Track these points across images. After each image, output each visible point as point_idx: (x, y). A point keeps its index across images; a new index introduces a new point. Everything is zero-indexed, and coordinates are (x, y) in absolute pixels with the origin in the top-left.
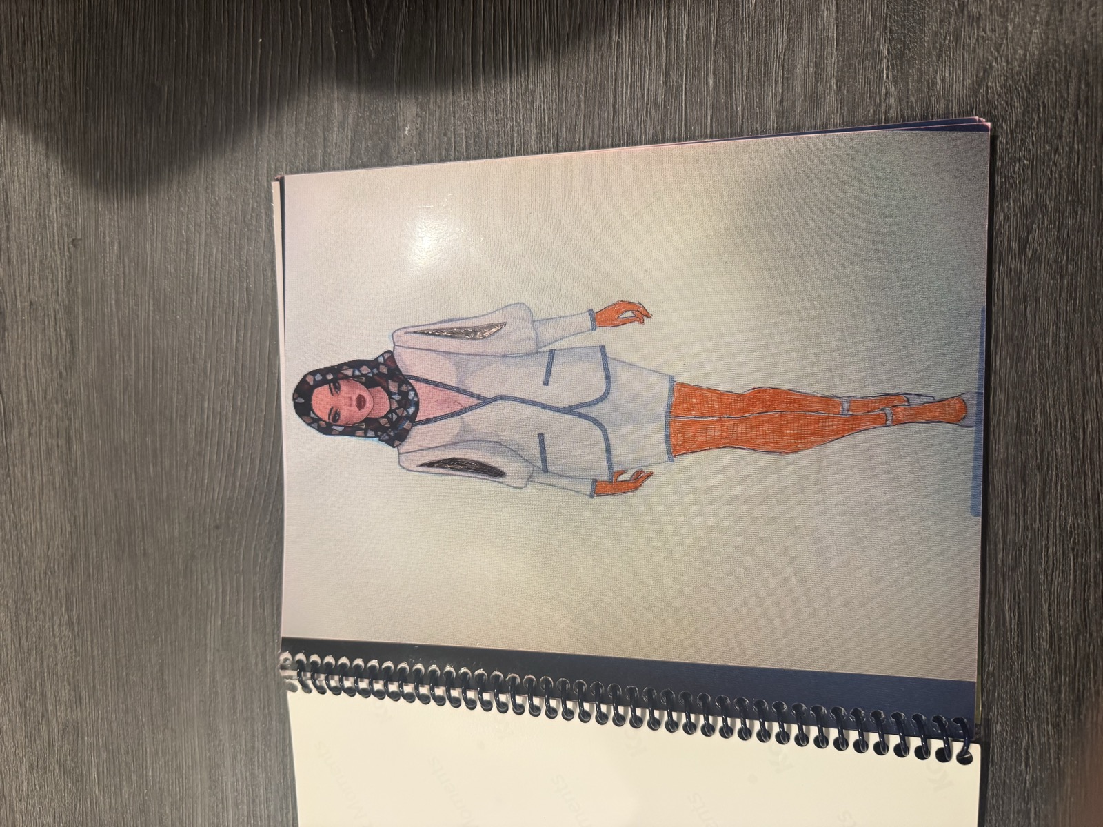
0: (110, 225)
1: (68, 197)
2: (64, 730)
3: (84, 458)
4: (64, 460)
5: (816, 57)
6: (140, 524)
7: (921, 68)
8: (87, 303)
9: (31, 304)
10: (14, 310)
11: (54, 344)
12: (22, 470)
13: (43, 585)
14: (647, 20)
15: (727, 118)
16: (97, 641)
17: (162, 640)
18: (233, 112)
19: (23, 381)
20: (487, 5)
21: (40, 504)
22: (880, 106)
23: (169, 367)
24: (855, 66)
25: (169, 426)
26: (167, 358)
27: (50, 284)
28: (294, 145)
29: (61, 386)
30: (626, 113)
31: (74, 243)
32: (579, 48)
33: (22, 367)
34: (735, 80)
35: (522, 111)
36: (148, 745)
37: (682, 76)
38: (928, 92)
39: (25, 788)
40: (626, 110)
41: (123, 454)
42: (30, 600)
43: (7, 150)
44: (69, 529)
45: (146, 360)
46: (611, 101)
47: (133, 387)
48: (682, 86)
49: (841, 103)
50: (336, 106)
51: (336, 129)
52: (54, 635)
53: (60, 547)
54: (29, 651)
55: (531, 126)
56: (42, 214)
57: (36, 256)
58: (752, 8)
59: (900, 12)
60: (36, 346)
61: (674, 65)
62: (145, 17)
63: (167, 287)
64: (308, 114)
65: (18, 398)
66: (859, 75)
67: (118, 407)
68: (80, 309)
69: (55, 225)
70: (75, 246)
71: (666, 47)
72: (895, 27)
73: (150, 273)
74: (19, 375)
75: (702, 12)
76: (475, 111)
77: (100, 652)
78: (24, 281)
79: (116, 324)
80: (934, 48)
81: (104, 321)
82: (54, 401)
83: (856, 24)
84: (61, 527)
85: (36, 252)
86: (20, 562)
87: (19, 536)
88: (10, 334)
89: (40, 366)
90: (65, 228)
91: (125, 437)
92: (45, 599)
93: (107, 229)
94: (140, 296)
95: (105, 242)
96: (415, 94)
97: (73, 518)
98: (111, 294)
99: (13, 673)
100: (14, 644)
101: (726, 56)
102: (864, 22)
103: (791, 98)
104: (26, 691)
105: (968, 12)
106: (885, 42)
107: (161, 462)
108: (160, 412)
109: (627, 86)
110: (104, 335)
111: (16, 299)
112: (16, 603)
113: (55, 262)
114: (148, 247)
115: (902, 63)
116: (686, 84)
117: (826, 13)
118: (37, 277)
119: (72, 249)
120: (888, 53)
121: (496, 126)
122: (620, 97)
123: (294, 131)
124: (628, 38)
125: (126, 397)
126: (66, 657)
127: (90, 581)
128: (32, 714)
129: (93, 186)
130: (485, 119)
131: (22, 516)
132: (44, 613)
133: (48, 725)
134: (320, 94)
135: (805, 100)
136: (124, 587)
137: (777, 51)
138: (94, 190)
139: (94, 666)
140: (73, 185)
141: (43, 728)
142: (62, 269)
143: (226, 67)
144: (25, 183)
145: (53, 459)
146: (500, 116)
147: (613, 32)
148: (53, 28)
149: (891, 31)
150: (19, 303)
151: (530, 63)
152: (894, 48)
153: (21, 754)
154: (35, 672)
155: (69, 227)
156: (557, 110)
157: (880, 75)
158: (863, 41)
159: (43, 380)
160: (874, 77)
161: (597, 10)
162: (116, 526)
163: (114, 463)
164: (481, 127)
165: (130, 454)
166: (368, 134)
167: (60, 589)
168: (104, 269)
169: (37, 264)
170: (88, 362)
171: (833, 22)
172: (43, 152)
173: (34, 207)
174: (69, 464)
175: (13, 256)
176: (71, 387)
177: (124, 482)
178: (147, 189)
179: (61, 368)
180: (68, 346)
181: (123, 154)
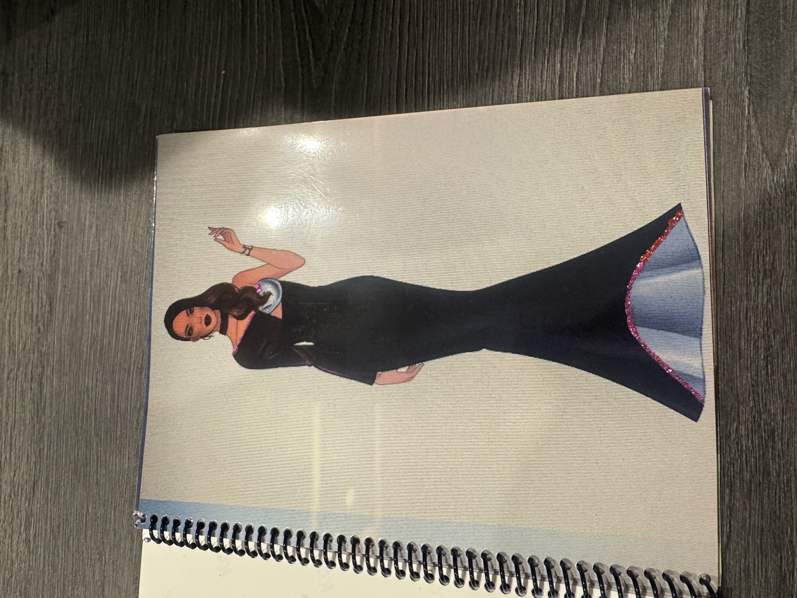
0: (90, 211)
1: (58, 188)
3: (52, 400)
4: (36, 400)
7: (778, 106)
8: (66, 272)
9: (20, 272)
10: (5, 276)
11: (35, 305)
13: (7, 506)
14: (543, 64)
17: (105, 560)
19: (7, 333)
21: (11, 436)
22: (742, 136)
23: (130, 329)
24: (721, 104)
25: (126, 377)
26: (129, 320)
27: (37, 257)
29: (39, 339)
31: (60, 225)
32: (486, 85)
33: (7, 324)
41: (86, 398)
45: (112, 321)
47: (99, 343)
53: (25, 474)
56: (35, 202)
57: (27, 234)
59: (759, 61)
60: (20, 306)
67: (84, 359)
68: (60, 278)
69: (45, 210)
70: (60, 227)
72: (755, 73)
73: (120, 251)
77: (50, 567)
78: (16, 253)
79: (89, 291)
81: (79, 288)
82: (32, 352)
83: (721, 71)
84: (27, 458)
85: (27, 231)
89: (22, 322)
90: (53, 213)
91: (88, 384)
93: (88, 214)
94: (110, 269)
95: (85, 225)
97: (38, 450)
98: (86, 267)
102: (728, 69)
106: (746, 85)
107: (118, 406)
108: (120, 364)
110: (78, 300)
111: (8, 267)
113: (43, 239)
114: (120, 230)
115: (761, 102)
117: (695, 61)
118: (26, 251)
119: (57, 230)
120: (749, 93)
125: (92, 352)
126: (21, 571)
127: (47, 504)
129: (79, 181)
134: (270, 115)
138: (79, 183)
139: (44, 579)
140: (62, 178)
142: (47, 245)
143: (194, 91)
144: (23, 176)
145: (26, 399)
147: (515, 73)
149: (751, 76)
150: (9, 270)
151: (445, 95)
152: (755, 90)
155: (56, 211)
157: (742, 111)
158: (728, 84)
159: (24, 334)
160: (737, 113)
163: (77, 405)
165: (92, 398)
168: (83, 246)
169: (27, 240)
170: (63, 321)
171: (701, 68)
172: (41, 153)
173: (29, 195)
174: (39, 404)
175: (9, 232)
176: (47, 341)
177: (85, 421)
178: (123, 183)
179: (40, 324)
180: (47, 307)
181: (106, 156)
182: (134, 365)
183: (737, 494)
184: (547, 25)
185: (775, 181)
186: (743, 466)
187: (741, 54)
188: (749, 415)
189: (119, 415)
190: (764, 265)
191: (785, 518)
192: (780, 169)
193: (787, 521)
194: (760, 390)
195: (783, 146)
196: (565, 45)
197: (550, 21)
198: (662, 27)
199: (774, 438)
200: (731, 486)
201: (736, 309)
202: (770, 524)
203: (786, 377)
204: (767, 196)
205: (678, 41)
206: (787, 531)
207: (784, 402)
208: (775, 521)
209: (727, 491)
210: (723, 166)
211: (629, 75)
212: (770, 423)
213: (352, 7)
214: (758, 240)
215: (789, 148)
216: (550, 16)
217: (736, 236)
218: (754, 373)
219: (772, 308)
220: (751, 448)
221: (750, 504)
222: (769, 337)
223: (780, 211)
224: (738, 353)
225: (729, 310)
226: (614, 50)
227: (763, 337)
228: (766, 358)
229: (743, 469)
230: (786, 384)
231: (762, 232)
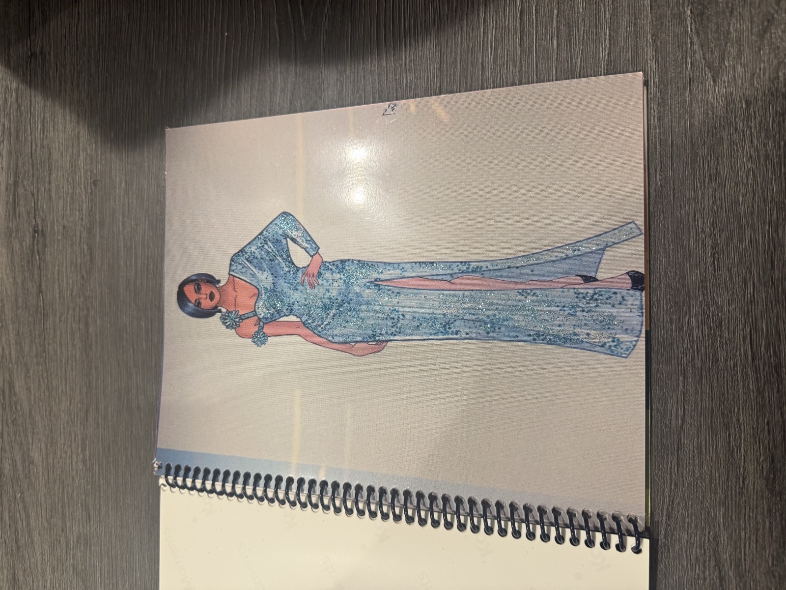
0: (119, 169)
1: (92, 151)
2: (77, 542)
3: (97, 337)
4: (83, 339)
5: (635, 20)
6: (135, 385)
7: (717, 22)
8: (102, 225)
9: (64, 227)
10: (52, 232)
11: (79, 256)
12: (54, 347)
13: (66, 432)
15: (568, 68)
16: (103, 473)
17: (149, 473)
18: (206, 85)
19: (57, 283)
21: (66, 371)
22: (686, 52)
23: (158, 270)
24: (666, 24)
25: (157, 313)
26: (157, 262)
27: (78, 213)
28: (249, 106)
29: (83, 285)
30: (491, 69)
31: (95, 183)
32: (455, 24)
33: (56, 272)
34: (573, 40)
35: (413, 72)
36: (137, 554)
37: (533, 39)
38: (724, 40)
39: (48, 585)
40: (492, 66)
41: (125, 334)
42: (56, 443)
43: (51, 120)
44: (85, 389)
45: (142, 265)
46: (480, 61)
47: (133, 285)
48: (533, 47)
49: (656, 52)
50: (279, 77)
51: (279, 93)
52: (72, 469)
53: (79, 403)
54: (54, 482)
55: (420, 83)
56: (73, 165)
57: (68, 194)
60: (66, 257)
61: (526, 32)
62: (147, 24)
63: (158, 212)
64: (259, 84)
65: (53, 295)
66: (669, 29)
67: (122, 298)
68: (98, 230)
69: (82, 171)
70: (95, 185)
71: (521, 19)
73: (146, 202)
74: (54, 278)
76: (379, 74)
77: (105, 481)
78: (60, 212)
79: (122, 240)
80: (727, 7)
81: (113, 238)
82: (78, 296)
84: (80, 388)
85: (68, 191)
86: (50, 415)
87: (51, 395)
88: (49, 249)
89: (69, 271)
90: (89, 173)
91: (126, 322)
92: (67, 442)
93: (118, 172)
94: (139, 219)
95: (116, 181)
96: (336, 64)
97: (88, 381)
98: (119, 218)
99: (43, 498)
100: (44, 476)
101: (566, 23)
103: (617, 51)
104: (51, 511)
106: (688, 4)
107: (152, 340)
108: (152, 302)
109: (492, 49)
110: (113, 248)
111: (54, 224)
112: (46, 445)
113: (82, 197)
114: (145, 182)
115: (702, 20)
116: (536, 45)
118: (68, 208)
119: (93, 188)
120: (691, 13)
121: (394, 84)
122: (487, 58)
123: (249, 95)
124: (492, 15)
125: (128, 292)
126: (81, 485)
127: (99, 428)
128: (55, 529)
129: (109, 143)
130: (387, 79)
131: (53, 380)
133: (66, 537)
134: (268, 69)
135: (627, 51)
136: (123, 433)
137: (605, 16)
138: (109, 145)
139: (100, 492)
140: (95, 142)
141: (63, 539)
142: (85, 201)
143: (202, 54)
144: (62, 143)
145: (76, 338)
146: (398, 77)
147: (481, 11)
148: (85, 35)
150: (56, 228)
152: (696, 9)
153: (46, 561)
154: (58, 497)
155: (92, 172)
156: (440, 69)
157: (685, 29)
158: (671, 5)
159: (71, 281)
160: (681, 31)
162: (119, 387)
163: (118, 341)
164: (383, 85)
165: (129, 334)
166: (301, 95)
167: (77, 435)
168: (115, 200)
169: (69, 199)
172: (76, 121)
173: (68, 159)
174: (87, 342)
175: (53, 194)
176: (90, 286)
177: (125, 354)
178: (146, 143)
179: (83, 272)
180: (88, 256)
181: (130, 119)
183: (690, 380)
185: (717, 92)
186: (694, 355)
188: (699, 308)
189: (153, 346)
190: (709, 170)
191: (733, 400)
192: (721, 80)
193: (734, 402)
194: (708, 285)
195: (723, 59)
199: (721, 327)
200: (684, 373)
201: (685, 212)
202: (720, 405)
203: (731, 270)
204: (710, 106)
206: (734, 411)
207: (729, 294)
208: (723, 403)
209: (681, 379)
210: (669, 81)
211: (583, 4)
212: (718, 314)
214: (703, 148)
215: (728, 60)
218: (702, 270)
219: (717, 209)
220: (701, 338)
221: (701, 389)
222: (715, 236)
223: (722, 119)
224: (688, 252)
225: (678, 213)
227: (710, 236)
228: (713, 256)
229: (694, 358)
230: (731, 278)
231: (706, 140)
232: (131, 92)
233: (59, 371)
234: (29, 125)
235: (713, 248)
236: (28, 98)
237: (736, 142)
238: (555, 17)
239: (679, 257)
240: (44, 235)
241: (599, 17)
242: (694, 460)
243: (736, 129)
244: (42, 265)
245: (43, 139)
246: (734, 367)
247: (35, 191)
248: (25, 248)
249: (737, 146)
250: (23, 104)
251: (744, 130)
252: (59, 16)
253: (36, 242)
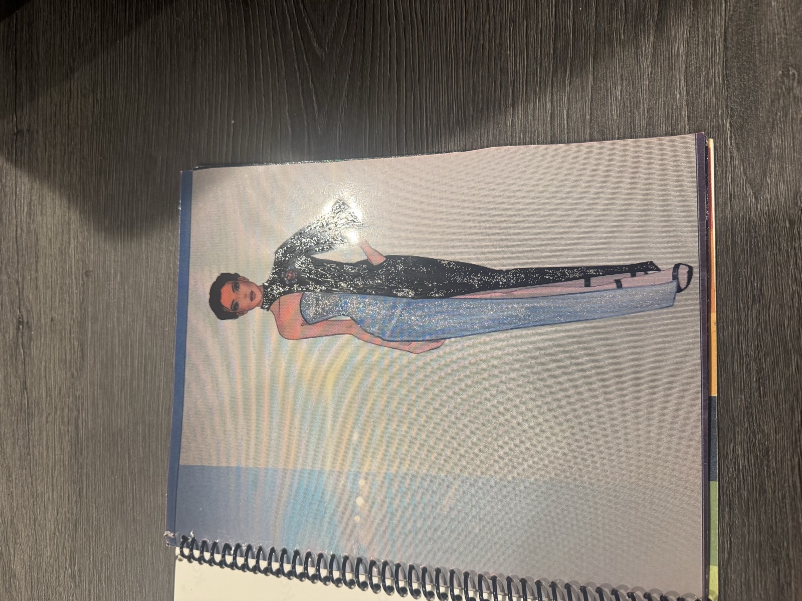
0: (114, 260)
1: (84, 239)
3: (88, 441)
4: (73, 442)
6: (131, 496)
7: (758, 137)
8: (95, 319)
9: (52, 320)
10: (39, 325)
11: (68, 352)
12: (39, 450)
13: (52, 543)
14: (535, 103)
16: (94, 591)
19: (44, 380)
20: (409, 94)
22: (726, 167)
23: (157, 370)
25: (155, 418)
26: (156, 363)
27: (67, 305)
29: (73, 385)
31: (87, 274)
32: (481, 126)
33: (43, 369)
38: (765, 156)
41: (119, 439)
42: (41, 556)
43: (39, 204)
44: (75, 498)
45: (139, 365)
47: (129, 386)
52: (59, 585)
53: (67, 512)
54: (39, 598)
56: (63, 252)
57: (57, 283)
58: (618, 93)
59: (738, 94)
60: (54, 353)
62: (146, 106)
63: (158, 308)
65: (39, 393)
67: (116, 401)
68: (90, 325)
69: (73, 260)
70: (86, 276)
71: (551, 124)
72: (735, 106)
73: (144, 297)
74: (40, 375)
75: (579, 97)
78: (48, 303)
79: (117, 337)
80: (768, 121)
81: (107, 334)
82: (67, 396)
83: (702, 104)
84: (68, 497)
85: (57, 280)
86: (35, 524)
87: (35, 503)
88: (35, 343)
89: (57, 368)
90: (80, 263)
91: (121, 425)
92: (53, 555)
93: (113, 264)
94: (136, 314)
95: (110, 273)
97: (78, 490)
98: (114, 313)
100: (27, 591)
101: (599, 130)
102: (709, 102)
105: (794, 94)
106: (727, 117)
107: (149, 447)
108: (150, 406)
110: (107, 345)
111: (41, 316)
112: (30, 557)
113: (72, 288)
114: (144, 276)
115: (742, 134)
117: (678, 96)
118: (57, 300)
119: (85, 278)
120: (731, 126)
124: (520, 117)
125: (123, 393)
127: (89, 541)
129: (103, 231)
131: (38, 486)
132: (52, 567)
136: (116, 547)
137: (640, 125)
138: (103, 234)
140: (87, 229)
142: (76, 293)
143: (206, 141)
144: (51, 228)
145: (64, 442)
147: (508, 113)
148: (77, 114)
149: (732, 109)
150: (42, 319)
151: (443, 137)
152: (736, 123)
155: (83, 261)
157: (725, 143)
158: (710, 117)
159: (59, 379)
160: (720, 144)
161: (495, 96)
162: (112, 496)
163: (112, 446)
165: (125, 439)
167: (65, 548)
168: (109, 293)
169: (58, 290)
170: (94, 366)
171: (684, 103)
172: (67, 205)
173: (58, 246)
174: (77, 446)
175: (40, 282)
176: (80, 385)
177: (119, 461)
178: (144, 233)
179: (73, 370)
180: (79, 353)
181: (127, 208)
182: (162, 406)
183: (737, 511)
184: (537, 65)
185: (759, 210)
186: (740, 485)
187: (720, 88)
188: (744, 435)
189: (151, 454)
190: (752, 291)
191: (782, 533)
193: (783, 536)
194: (754, 412)
195: (765, 176)
196: (555, 84)
197: (539, 62)
198: (645, 63)
199: (769, 457)
200: (730, 504)
201: (728, 334)
202: (768, 539)
203: (777, 397)
204: (752, 224)
205: (661, 77)
206: (783, 545)
207: (776, 422)
208: (772, 536)
209: (727, 509)
211: (617, 111)
212: (765, 442)
213: (352, 55)
214: (746, 267)
215: (770, 177)
216: (539, 57)
217: (725, 263)
218: (747, 396)
219: (762, 332)
220: (747, 467)
221: (748, 521)
222: (760, 360)
223: (765, 238)
224: (731, 376)
225: (721, 334)
226: (601, 87)
227: (755, 360)
228: (758, 381)
229: (741, 488)
230: (778, 405)
231: (749, 259)
232: (128, 179)
233: (45, 476)
234: (13, 207)
235: (758, 372)
236: (14, 178)
237: (780, 262)
238: (588, 123)
239: (723, 381)
240: (30, 328)
241: (634, 125)
242: (742, 596)
243: (780, 250)
244: (27, 359)
245: (29, 223)
246: (782, 499)
247: (20, 280)
248: (8, 340)
249: (781, 267)
250: (7, 184)
251: (788, 251)
252: (49, 91)
253: (20, 334)
